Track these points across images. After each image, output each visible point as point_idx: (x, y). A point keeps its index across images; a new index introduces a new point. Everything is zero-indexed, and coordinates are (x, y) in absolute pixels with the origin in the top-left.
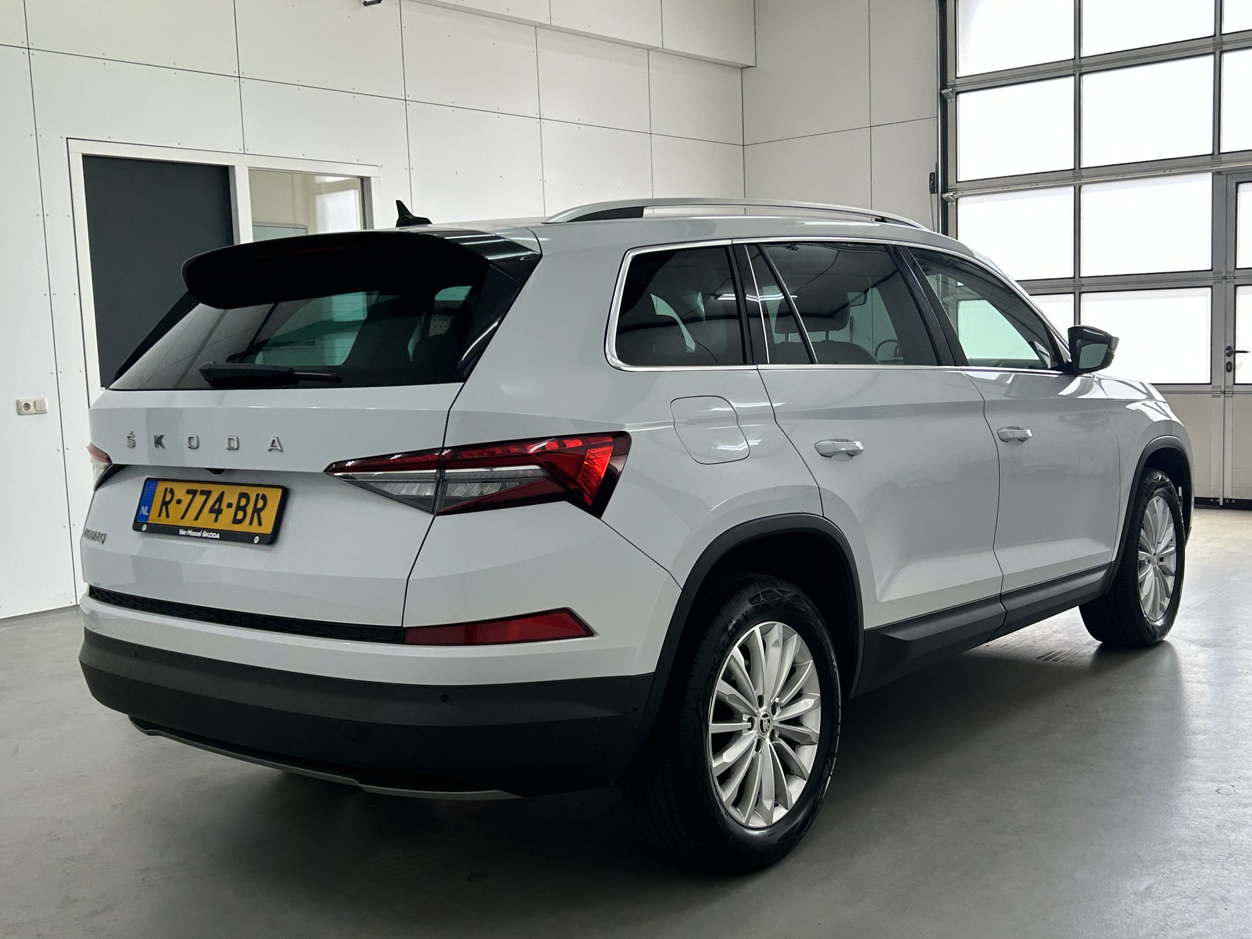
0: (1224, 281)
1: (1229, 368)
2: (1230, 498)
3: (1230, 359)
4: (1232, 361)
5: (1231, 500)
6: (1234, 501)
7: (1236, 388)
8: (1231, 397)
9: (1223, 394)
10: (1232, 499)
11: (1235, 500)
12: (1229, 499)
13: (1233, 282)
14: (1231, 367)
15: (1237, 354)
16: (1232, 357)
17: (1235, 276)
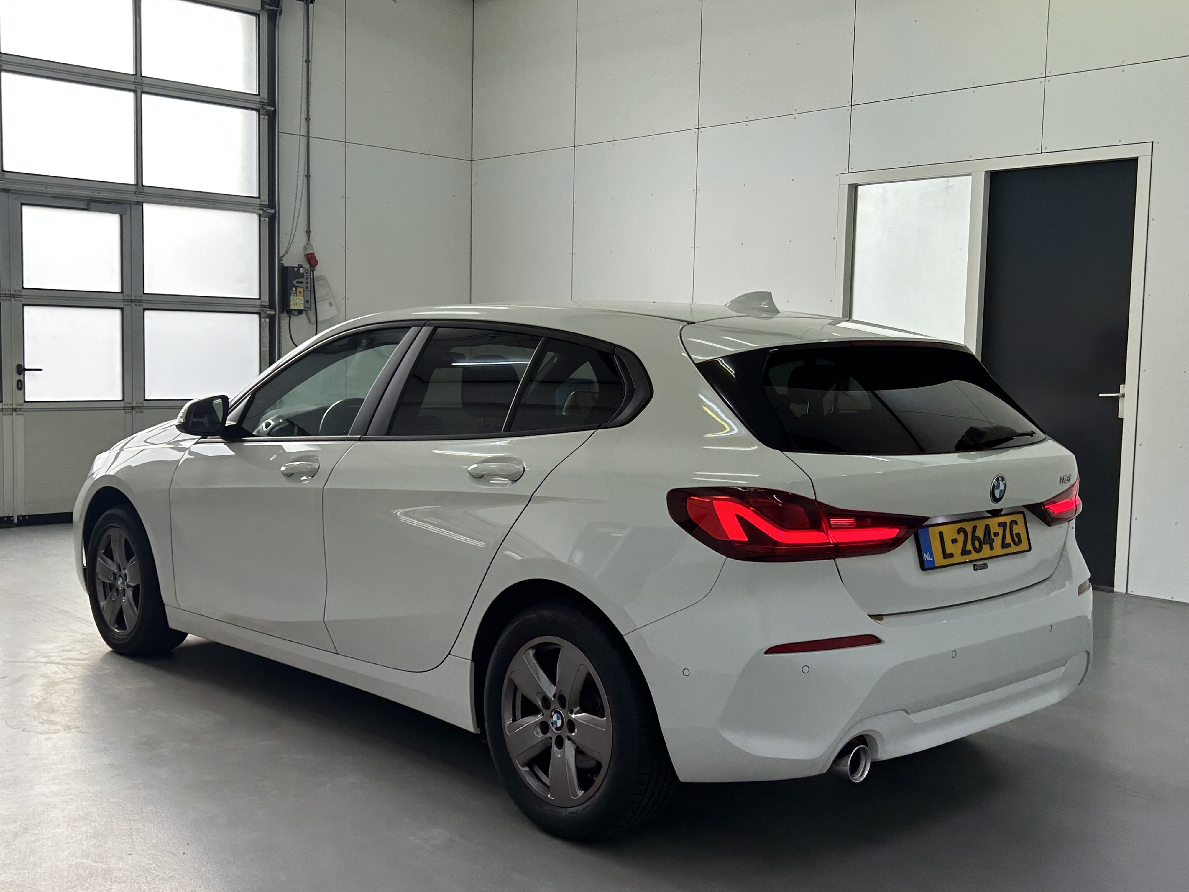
0: (12, 299)
1: (20, 386)
2: (24, 514)
3: (20, 377)
4: (23, 381)
5: (24, 517)
6: (27, 518)
7: (26, 406)
8: (22, 414)
9: (14, 411)
10: (26, 516)
11: (28, 516)
12: (22, 516)
13: (21, 301)
14: (21, 385)
15: (26, 372)
16: (23, 375)
17: (22, 294)
